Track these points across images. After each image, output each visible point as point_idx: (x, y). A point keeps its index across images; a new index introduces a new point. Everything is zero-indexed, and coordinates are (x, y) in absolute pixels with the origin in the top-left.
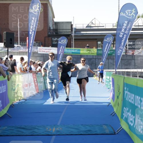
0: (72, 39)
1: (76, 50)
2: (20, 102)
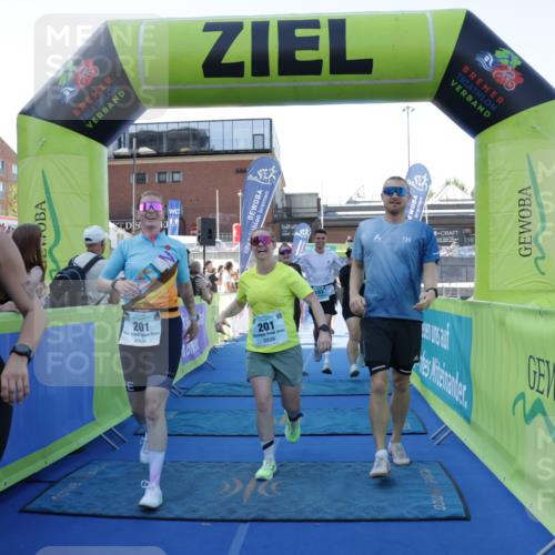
2: (227, 345)
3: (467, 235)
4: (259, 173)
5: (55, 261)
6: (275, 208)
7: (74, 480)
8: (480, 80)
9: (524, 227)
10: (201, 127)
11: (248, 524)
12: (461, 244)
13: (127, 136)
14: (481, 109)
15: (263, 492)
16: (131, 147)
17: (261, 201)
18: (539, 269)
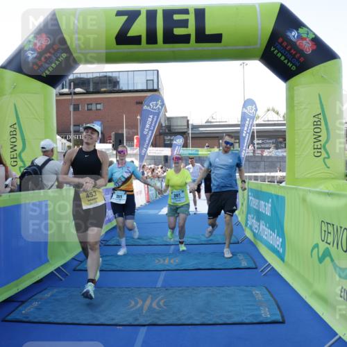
0: (188, 138)
1: (194, 150)
3: (281, 143)
4: (151, 104)
5: (23, 161)
6: (160, 125)
7: (36, 300)
8: (289, 48)
9: (317, 139)
10: (114, 75)
11: (146, 327)
12: (277, 148)
13: (67, 81)
14: (290, 65)
15: (156, 307)
16: (70, 88)
17: (152, 122)
18: (326, 165)
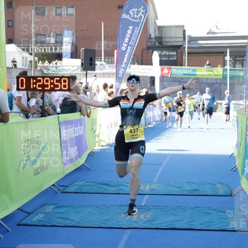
0: (184, 53)
1: (190, 69)
2: (103, 149)
6: (148, 37)
